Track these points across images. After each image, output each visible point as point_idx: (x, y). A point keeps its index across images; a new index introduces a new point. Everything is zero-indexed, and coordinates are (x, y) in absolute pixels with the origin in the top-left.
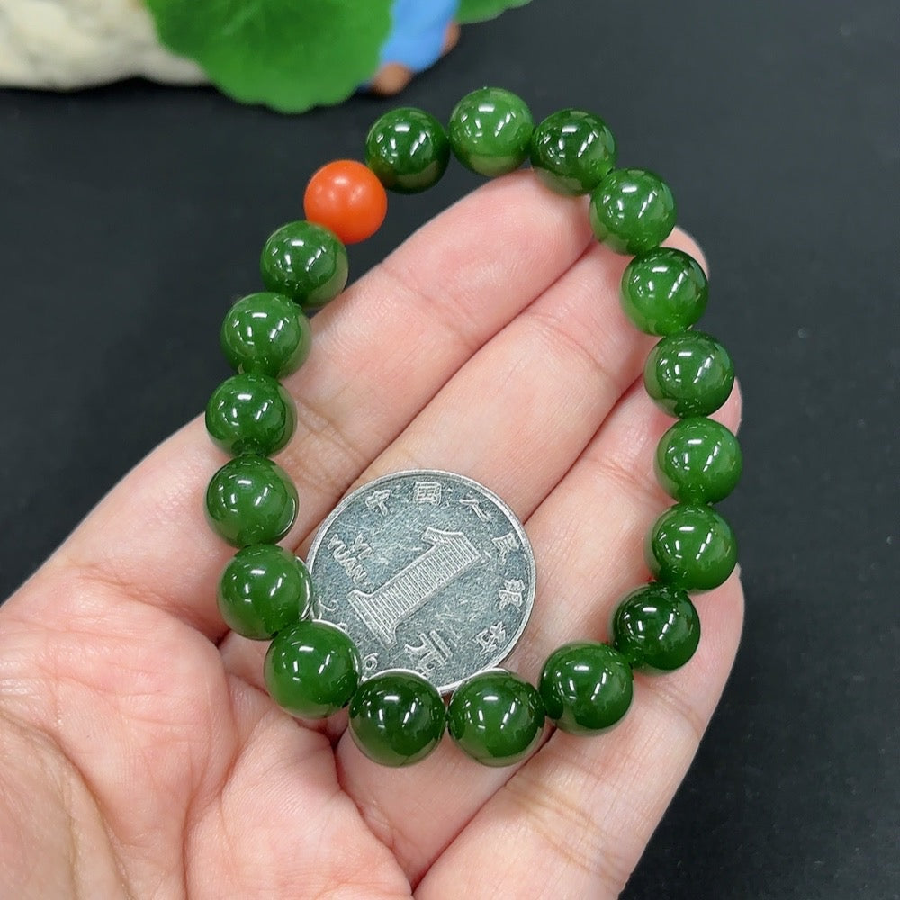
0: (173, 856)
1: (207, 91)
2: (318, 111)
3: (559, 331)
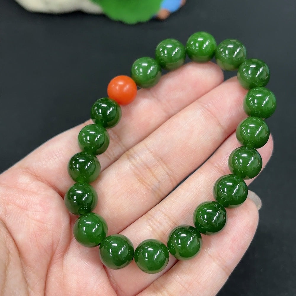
0: (43, 274)
1: (102, 16)
2: (139, 24)
3: (208, 110)
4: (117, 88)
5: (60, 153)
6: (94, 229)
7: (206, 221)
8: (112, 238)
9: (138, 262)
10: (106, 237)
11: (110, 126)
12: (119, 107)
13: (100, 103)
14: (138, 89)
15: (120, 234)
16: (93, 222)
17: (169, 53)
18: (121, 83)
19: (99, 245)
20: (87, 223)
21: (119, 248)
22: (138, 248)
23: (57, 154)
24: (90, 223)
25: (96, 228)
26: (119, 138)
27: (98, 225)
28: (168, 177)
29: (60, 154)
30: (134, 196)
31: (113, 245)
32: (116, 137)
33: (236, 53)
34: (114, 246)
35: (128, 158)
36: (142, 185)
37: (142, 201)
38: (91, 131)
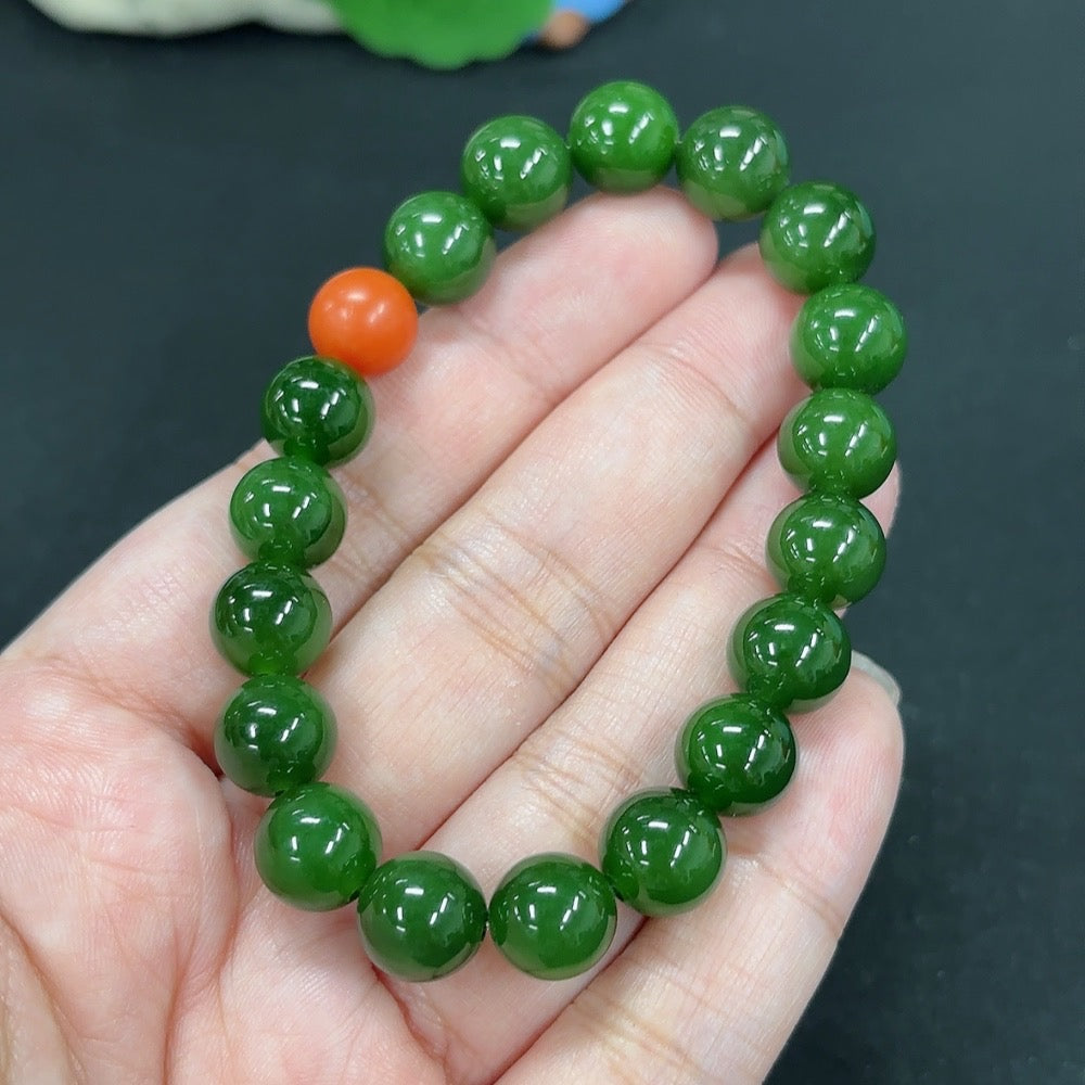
4: (344, 314)
5: (171, 582)
6: (331, 844)
7: (723, 767)
8: (399, 868)
9: (505, 943)
10: (378, 866)
11: (339, 459)
12: (364, 383)
13: (295, 376)
14: (420, 310)
15: (423, 849)
16: (325, 819)
17: (511, 167)
18: (357, 296)
19: (353, 898)
20: (304, 820)
21: (429, 903)
22: (500, 895)
23: (161, 588)
24: (317, 821)
25: (338, 838)
26: (377, 498)
27: (344, 829)
28: (587, 614)
29: (171, 585)
30: (478, 698)
31: (409, 891)
32: (364, 493)
33: (749, 157)
34: (413, 897)
35: (433, 567)
36: (501, 656)
37: (509, 712)
38: (276, 484)
